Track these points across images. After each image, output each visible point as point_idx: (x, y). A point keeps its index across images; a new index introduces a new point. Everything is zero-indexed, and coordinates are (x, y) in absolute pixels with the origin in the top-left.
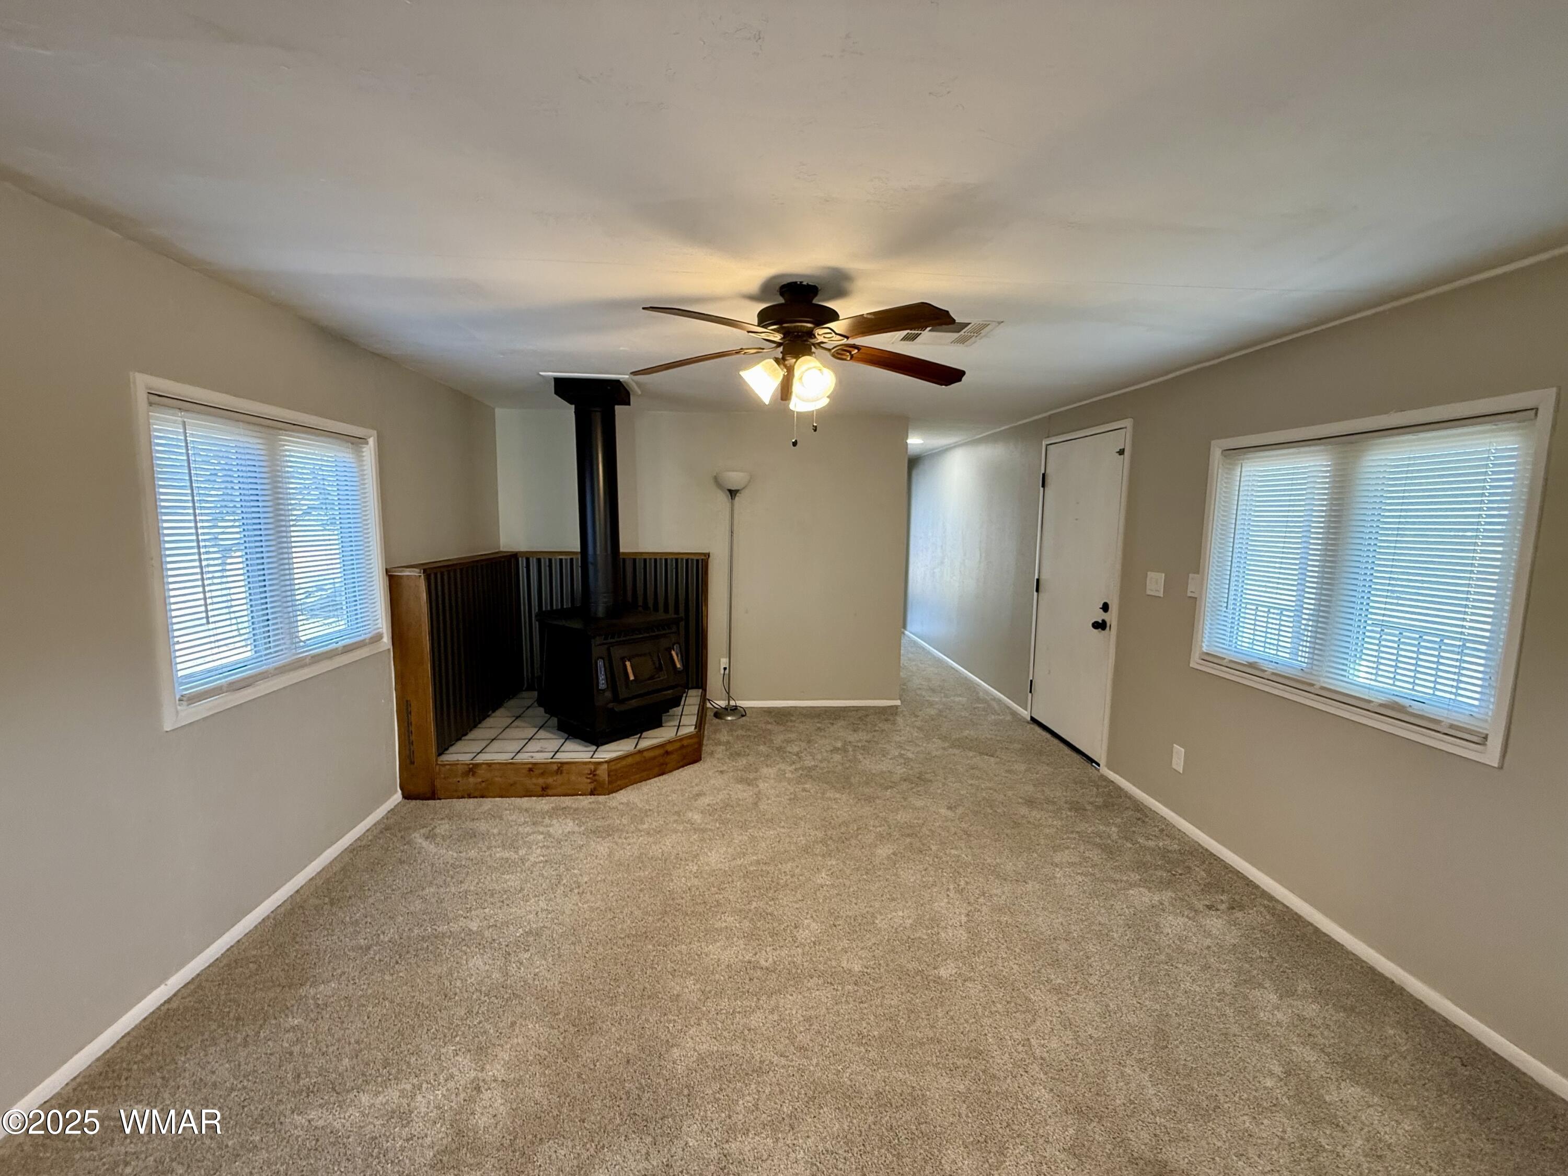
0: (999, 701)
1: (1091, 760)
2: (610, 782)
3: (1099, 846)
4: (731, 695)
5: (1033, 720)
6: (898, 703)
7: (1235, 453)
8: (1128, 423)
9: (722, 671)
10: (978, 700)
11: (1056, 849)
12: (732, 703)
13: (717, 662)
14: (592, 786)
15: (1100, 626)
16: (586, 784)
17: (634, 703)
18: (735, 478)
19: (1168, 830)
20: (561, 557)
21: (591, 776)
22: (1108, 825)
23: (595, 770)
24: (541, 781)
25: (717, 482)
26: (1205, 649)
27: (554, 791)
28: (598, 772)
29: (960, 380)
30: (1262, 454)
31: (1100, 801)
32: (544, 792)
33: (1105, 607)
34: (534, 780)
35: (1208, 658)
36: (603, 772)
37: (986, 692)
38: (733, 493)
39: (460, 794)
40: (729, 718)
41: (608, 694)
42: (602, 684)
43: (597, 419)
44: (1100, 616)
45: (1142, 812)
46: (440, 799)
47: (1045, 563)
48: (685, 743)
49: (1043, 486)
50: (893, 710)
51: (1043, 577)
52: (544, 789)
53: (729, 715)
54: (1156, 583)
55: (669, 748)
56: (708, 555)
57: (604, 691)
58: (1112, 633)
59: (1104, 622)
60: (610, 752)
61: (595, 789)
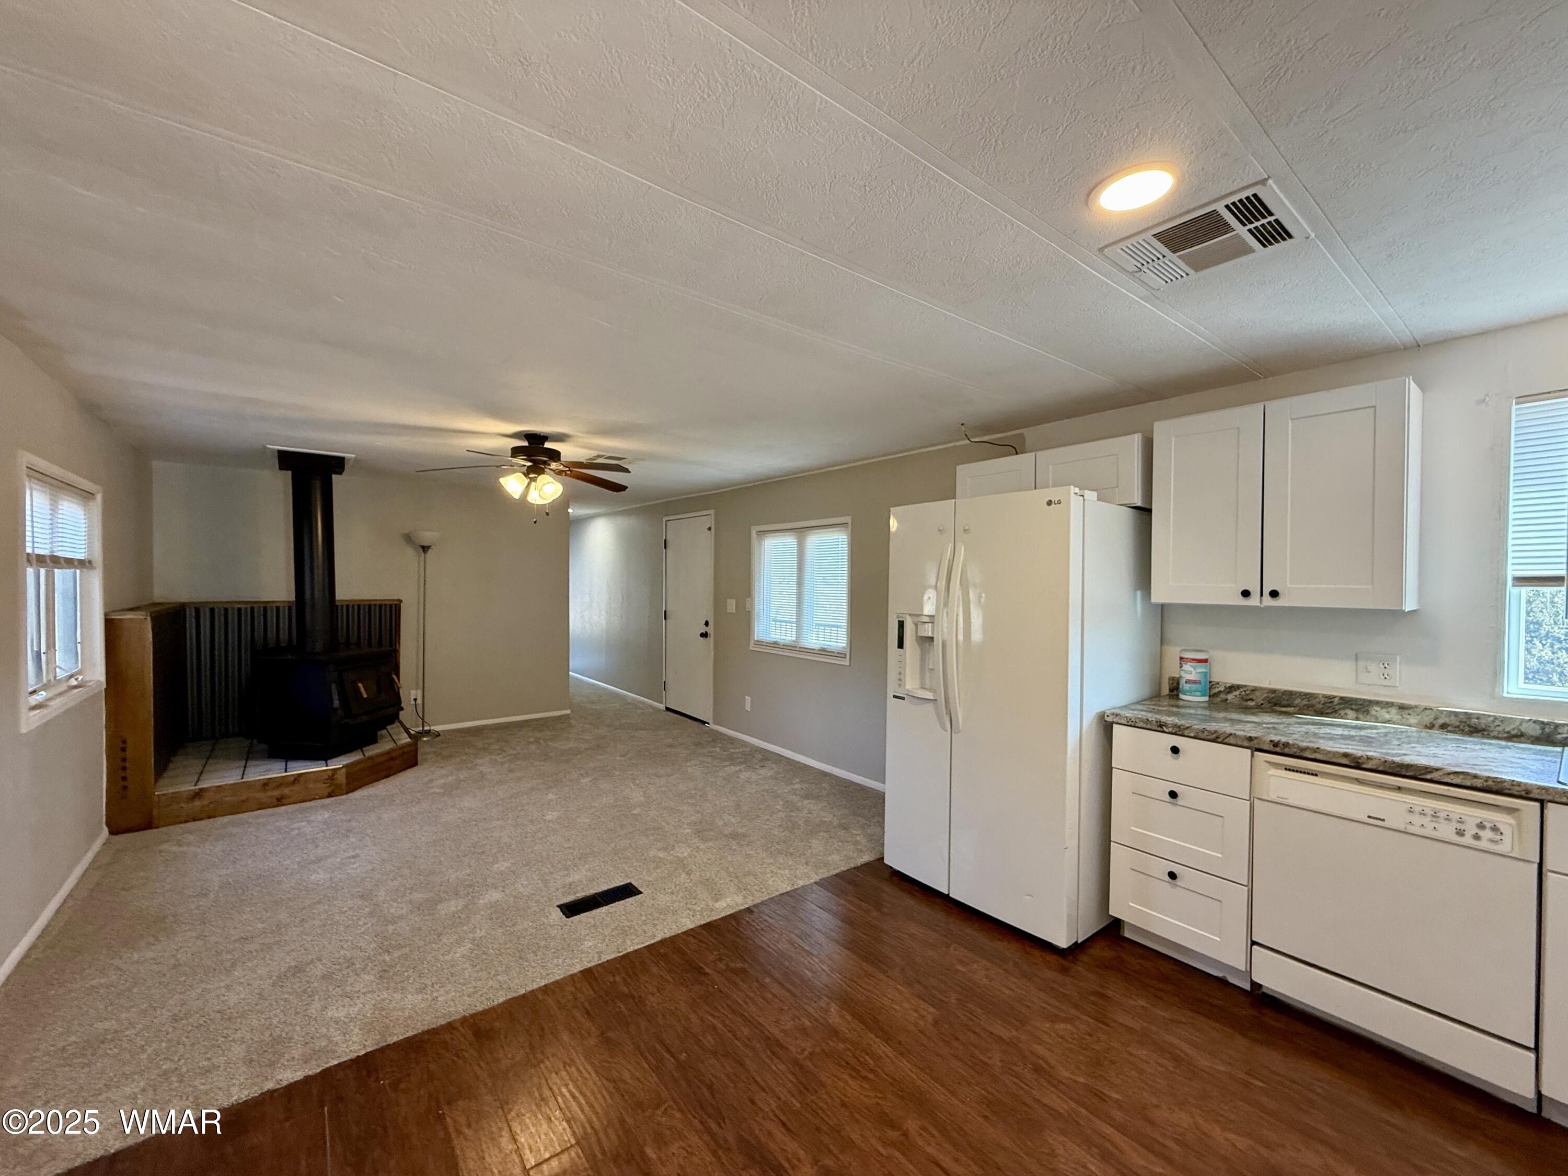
0: (643, 703)
1: (704, 723)
2: (348, 784)
3: (711, 756)
4: (425, 720)
5: (668, 709)
6: (568, 712)
7: (762, 533)
8: (712, 512)
9: (413, 702)
10: (628, 704)
11: (686, 761)
12: (426, 728)
13: (409, 693)
14: (329, 790)
15: (704, 635)
16: (324, 788)
17: (364, 718)
18: (427, 537)
19: (745, 744)
20: (239, 606)
21: (329, 781)
22: (715, 747)
23: (333, 776)
24: (277, 793)
25: (408, 539)
26: (756, 639)
27: (291, 800)
28: (335, 777)
29: (624, 490)
30: (772, 535)
31: (710, 739)
32: (280, 801)
33: (707, 624)
34: (270, 793)
35: (759, 643)
36: (341, 778)
37: (633, 699)
38: (425, 549)
39: (182, 819)
40: (425, 739)
41: (340, 712)
42: (336, 703)
43: (317, 485)
44: (703, 629)
45: (732, 740)
46: (157, 827)
47: (669, 601)
48: (405, 750)
49: (665, 548)
50: (567, 717)
51: (668, 610)
52: (278, 800)
53: (424, 737)
54: (731, 605)
55: (394, 754)
56: (400, 601)
57: (336, 709)
58: (711, 639)
59: (706, 632)
60: (337, 763)
61: (333, 791)
